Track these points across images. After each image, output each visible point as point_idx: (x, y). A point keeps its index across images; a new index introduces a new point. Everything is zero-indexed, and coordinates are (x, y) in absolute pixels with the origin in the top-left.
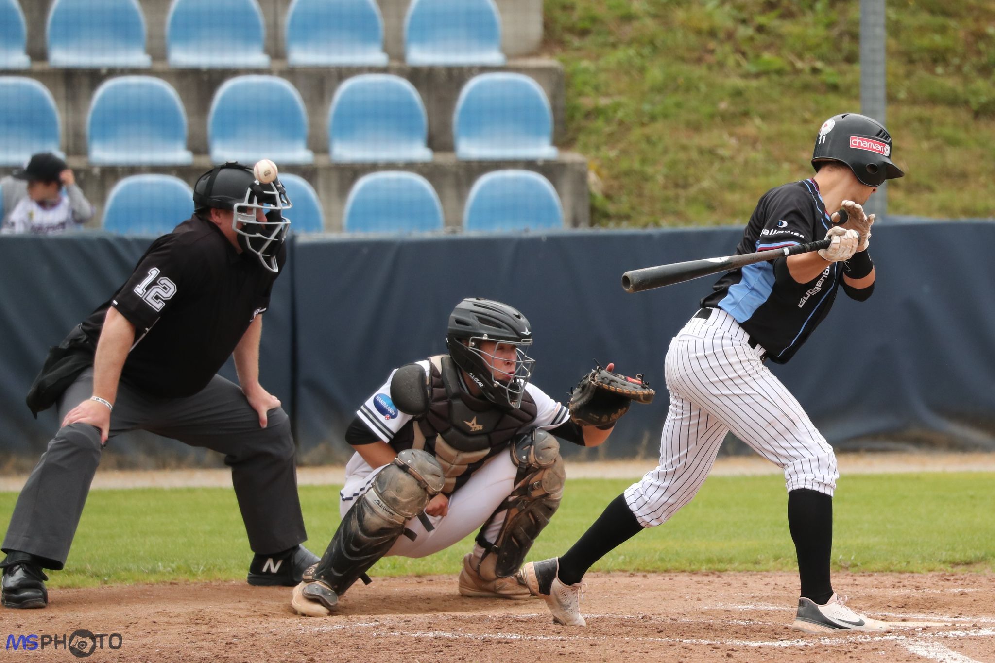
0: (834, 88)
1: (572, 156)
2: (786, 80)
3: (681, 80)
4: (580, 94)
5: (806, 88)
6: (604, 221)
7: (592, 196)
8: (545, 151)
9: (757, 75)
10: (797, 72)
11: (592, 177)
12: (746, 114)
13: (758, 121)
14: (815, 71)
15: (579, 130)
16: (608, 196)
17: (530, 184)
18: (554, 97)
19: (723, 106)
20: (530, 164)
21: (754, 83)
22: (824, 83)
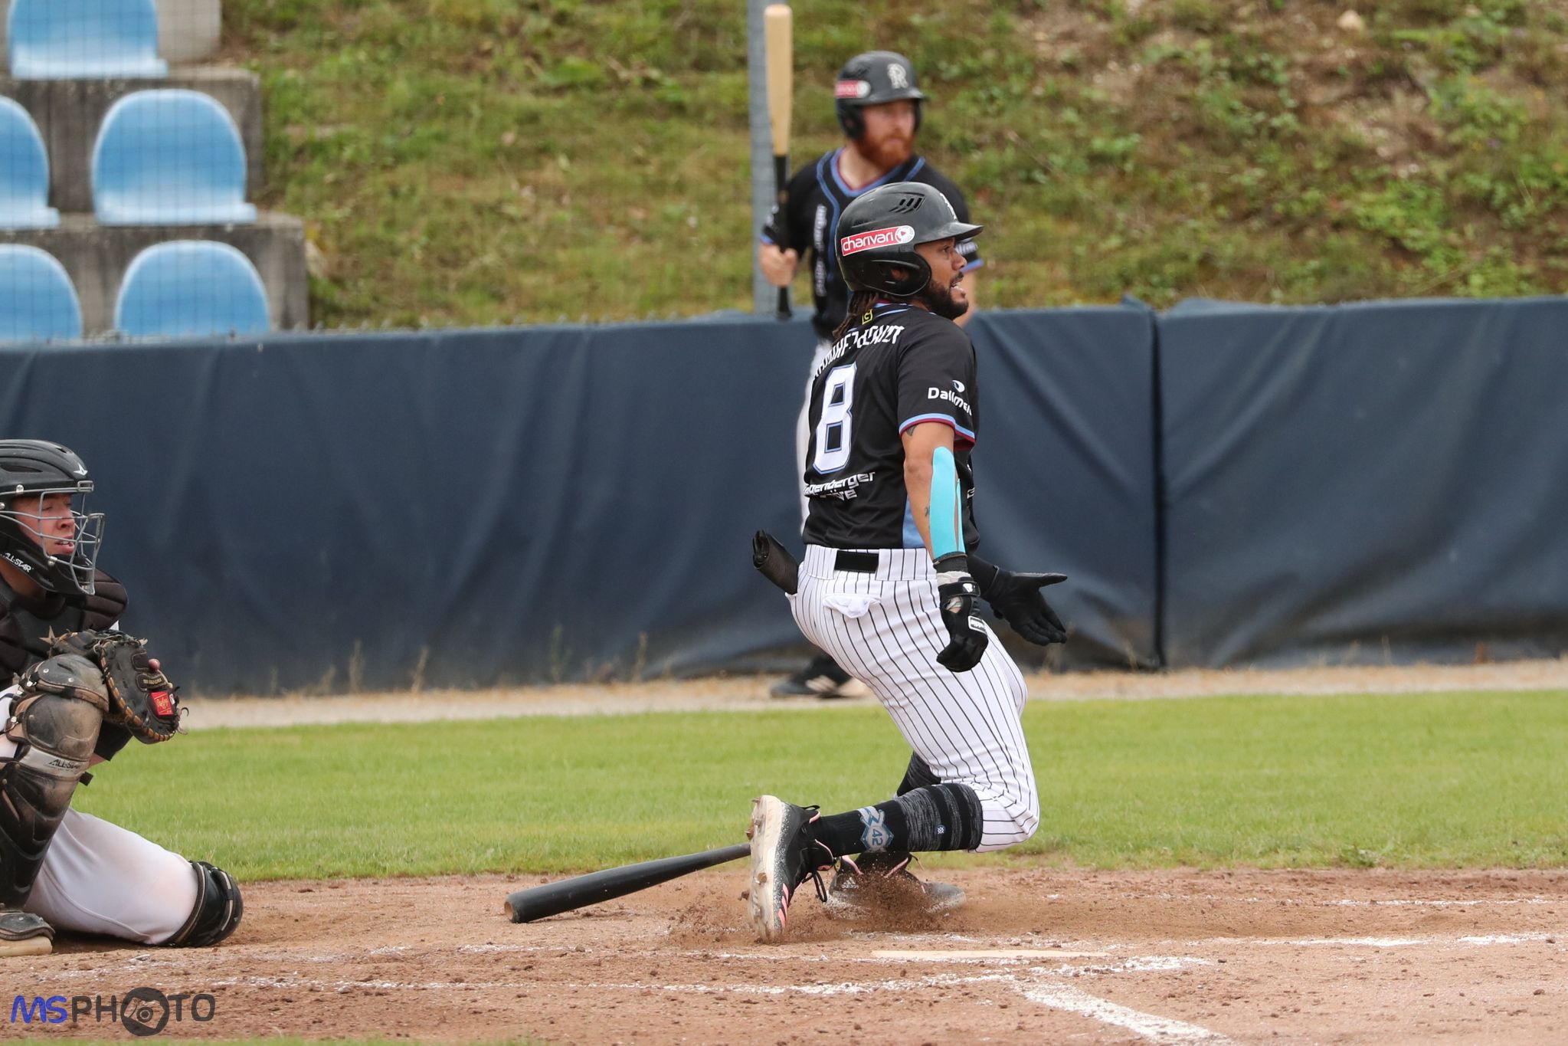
0: (679, 109)
1: (277, 219)
2: (604, 97)
3: (442, 99)
4: (286, 121)
5: (636, 109)
6: (331, 319)
7: (311, 279)
8: (239, 210)
9: (559, 91)
10: (620, 84)
11: (311, 251)
12: (545, 151)
13: (564, 162)
14: (649, 83)
15: (286, 177)
16: (336, 281)
17: (216, 262)
18: (246, 127)
19: (509, 138)
20: (214, 232)
21: (556, 103)
22: (662, 102)
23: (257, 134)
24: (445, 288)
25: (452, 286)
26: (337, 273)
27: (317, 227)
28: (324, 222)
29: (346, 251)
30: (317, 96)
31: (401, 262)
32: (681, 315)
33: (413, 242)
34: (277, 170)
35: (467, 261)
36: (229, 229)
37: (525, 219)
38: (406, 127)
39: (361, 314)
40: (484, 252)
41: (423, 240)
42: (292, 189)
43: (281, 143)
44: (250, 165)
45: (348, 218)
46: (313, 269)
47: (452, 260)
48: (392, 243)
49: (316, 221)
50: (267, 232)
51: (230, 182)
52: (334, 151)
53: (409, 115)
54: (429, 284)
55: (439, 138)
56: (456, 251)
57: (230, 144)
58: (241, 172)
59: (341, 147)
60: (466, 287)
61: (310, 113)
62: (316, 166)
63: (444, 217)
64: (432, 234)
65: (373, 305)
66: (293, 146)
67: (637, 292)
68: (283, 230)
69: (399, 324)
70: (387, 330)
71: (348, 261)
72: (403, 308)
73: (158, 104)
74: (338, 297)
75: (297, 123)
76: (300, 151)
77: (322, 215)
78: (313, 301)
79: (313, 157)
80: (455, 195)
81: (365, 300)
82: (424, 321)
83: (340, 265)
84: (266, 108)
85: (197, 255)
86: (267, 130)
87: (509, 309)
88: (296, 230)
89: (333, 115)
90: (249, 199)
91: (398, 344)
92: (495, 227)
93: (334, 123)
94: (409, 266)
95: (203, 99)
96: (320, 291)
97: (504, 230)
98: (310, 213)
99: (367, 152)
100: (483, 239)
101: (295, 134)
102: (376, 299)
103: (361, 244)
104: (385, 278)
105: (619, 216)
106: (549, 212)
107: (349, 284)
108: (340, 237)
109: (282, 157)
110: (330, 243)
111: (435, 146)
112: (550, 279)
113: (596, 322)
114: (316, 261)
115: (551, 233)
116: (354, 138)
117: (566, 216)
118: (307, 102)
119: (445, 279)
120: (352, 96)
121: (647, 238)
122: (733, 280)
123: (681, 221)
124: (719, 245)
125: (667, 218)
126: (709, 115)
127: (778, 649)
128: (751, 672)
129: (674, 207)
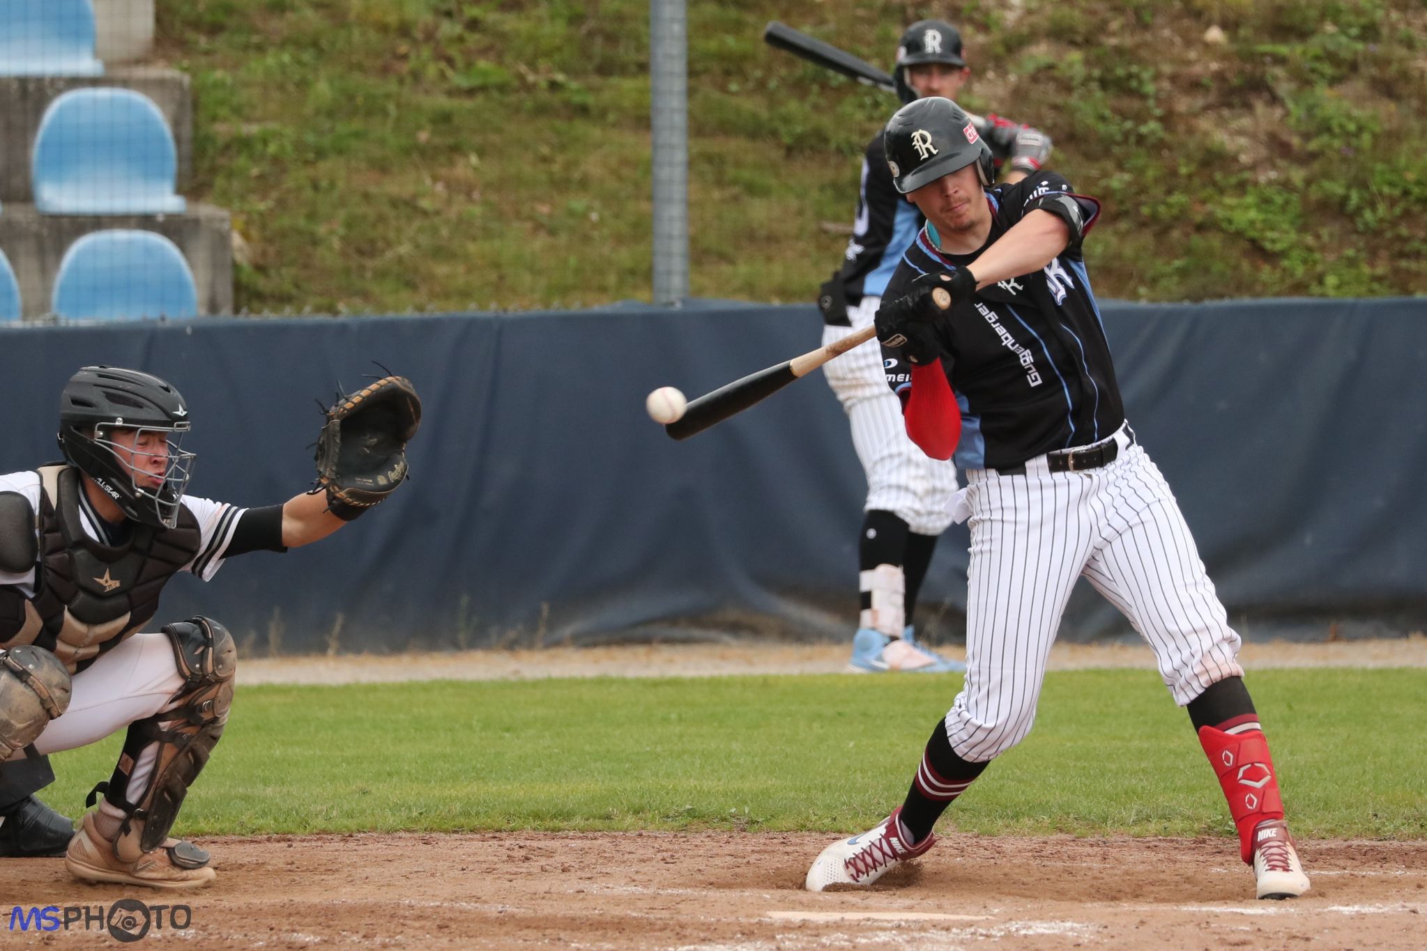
0: (583, 111)
1: (206, 210)
2: (512, 99)
3: (360, 100)
4: (214, 119)
5: (542, 110)
6: (255, 304)
7: (236, 267)
8: (167, 201)
9: (471, 92)
10: (530, 88)
11: (237, 240)
12: (456, 150)
13: (474, 159)
14: (554, 86)
15: (213, 170)
16: (260, 269)
17: (148, 250)
18: (176, 124)
19: (423, 136)
20: (146, 221)
21: (468, 104)
22: (567, 104)
23: (187, 130)
24: (362, 277)
25: (369, 275)
26: (261, 262)
27: (243, 218)
28: (249, 213)
29: (269, 241)
30: (243, 96)
31: (321, 251)
32: (584, 305)
33: (331, 232)
34: (206, 164)
35: (383, 251)
36: (160, 219)
37: (438, 213)
38: (327, 125)
39: (283, 299)
40: (400, 243)
41: (341, 231)
42: (220, 182)
43: (209, 138)
44: (180, 159)
45: (271, 210)
46: (239, 257)
47: (367, 250)
48: (312, 234)
49: (242, 212)
50: (196, 222)
51: (161, 175)
52: (259, 147)
53: (331, 114)
54: (347, 271)
55: (357, 135)
56: (372, 242)
57: (162, 139)
58: (172, 165)
59: (265, 142)
60: (381, 275)
61: (237, 111)
62: (241, 161)
63: (362, 209)
64: (349, 225)
65: (294, 291)
66: (220, 142)
67: (543, 282)
68: (210, 220)
69: (318, 309)
70: (309, 315)
71: (271, 250)
72: (321, 294)
73: (95, 101)
74: (261, 283)
75: (225, 120)
76: (227, 147)
77: (247, 207)
78: (238, 287)
79: (239, 152)
80: (373, 189)
81: (288, 287)
82: (341, 307)
83: (264, 254)
84: (196, 105)
85: (130, 243)
86: (196, 126)
87: (422, 296)
88: (223, 220)
89: (258, 113)
90: (179, 191)
91: (319, 329)
92: (409, 219)
93: (259, 121)
94: (330, 253)
95: (137, 97)
96: (244, 278)
97: (417, 223)
98: (237, 205)
99: (289, 148)
100: (399, 230)
101: (222, 130)
102: (297, 286)
103: (283, 234)
104: (306, 266)
105: (525, 209)
106: (459, 206)
107: (272, 272)
108: (264, 227)
109: (211, 151)
110: (254, 233)
111: (354, 143)
112: (461, 269)
113: (505, 310)
114: (241, 250)
115: (463, 226)
116: (278, 135)
117: (477, 210)
118: (235, 100)
119: (362, 268)
120: (276, 95)
121: (552, 232)
122: (633, 272)
123: (584, 216)
124: (619, 239)
125: (571, 213)
126: (611, 117)
127: (672, 619)
128: (646, 641)
129: (578, 203)
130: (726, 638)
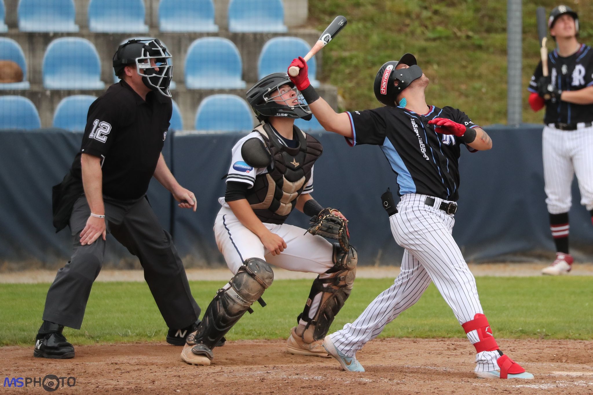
0: (479, 47)
1: (328, 86)
2: (451, 42)
3: (390, 42)
5: (463, 47)
9: (434, 40)
10: (458, 38)
11: (340, 98)
12: (428, 63)
13: (435, 67)
14: (468, 37)
15: (331, 70)
21: (433, 44)
22: (473, 45)
121: (467, 96)
122: (499, 112)
123: (480, 90)
124: (494, 99)
125: (474, 89)
126: (491, 50)
127: (514, 253)
128: (504, 262)
129: (477, 84)
130: (536, 261)
